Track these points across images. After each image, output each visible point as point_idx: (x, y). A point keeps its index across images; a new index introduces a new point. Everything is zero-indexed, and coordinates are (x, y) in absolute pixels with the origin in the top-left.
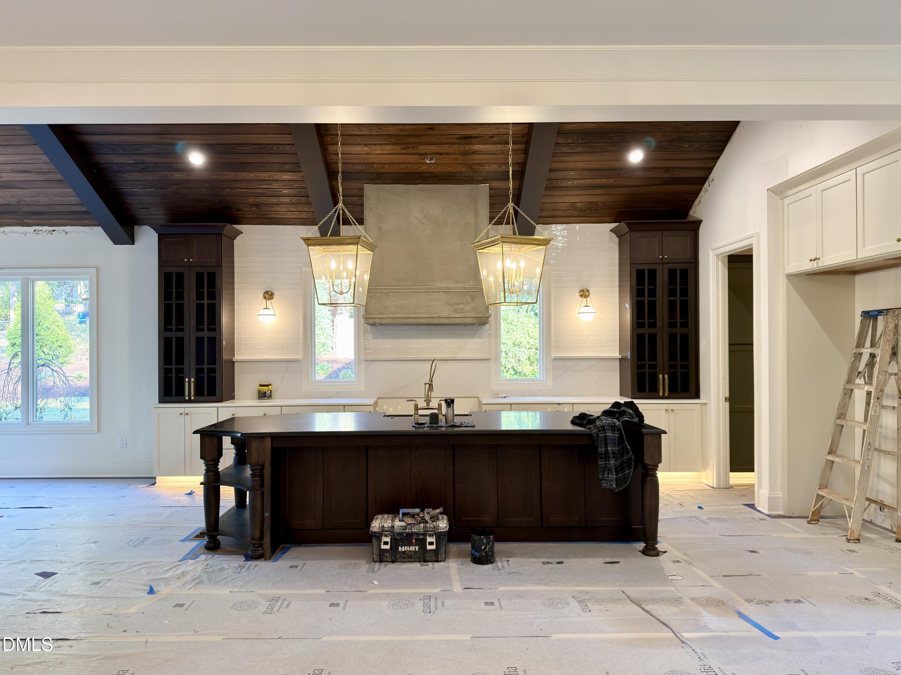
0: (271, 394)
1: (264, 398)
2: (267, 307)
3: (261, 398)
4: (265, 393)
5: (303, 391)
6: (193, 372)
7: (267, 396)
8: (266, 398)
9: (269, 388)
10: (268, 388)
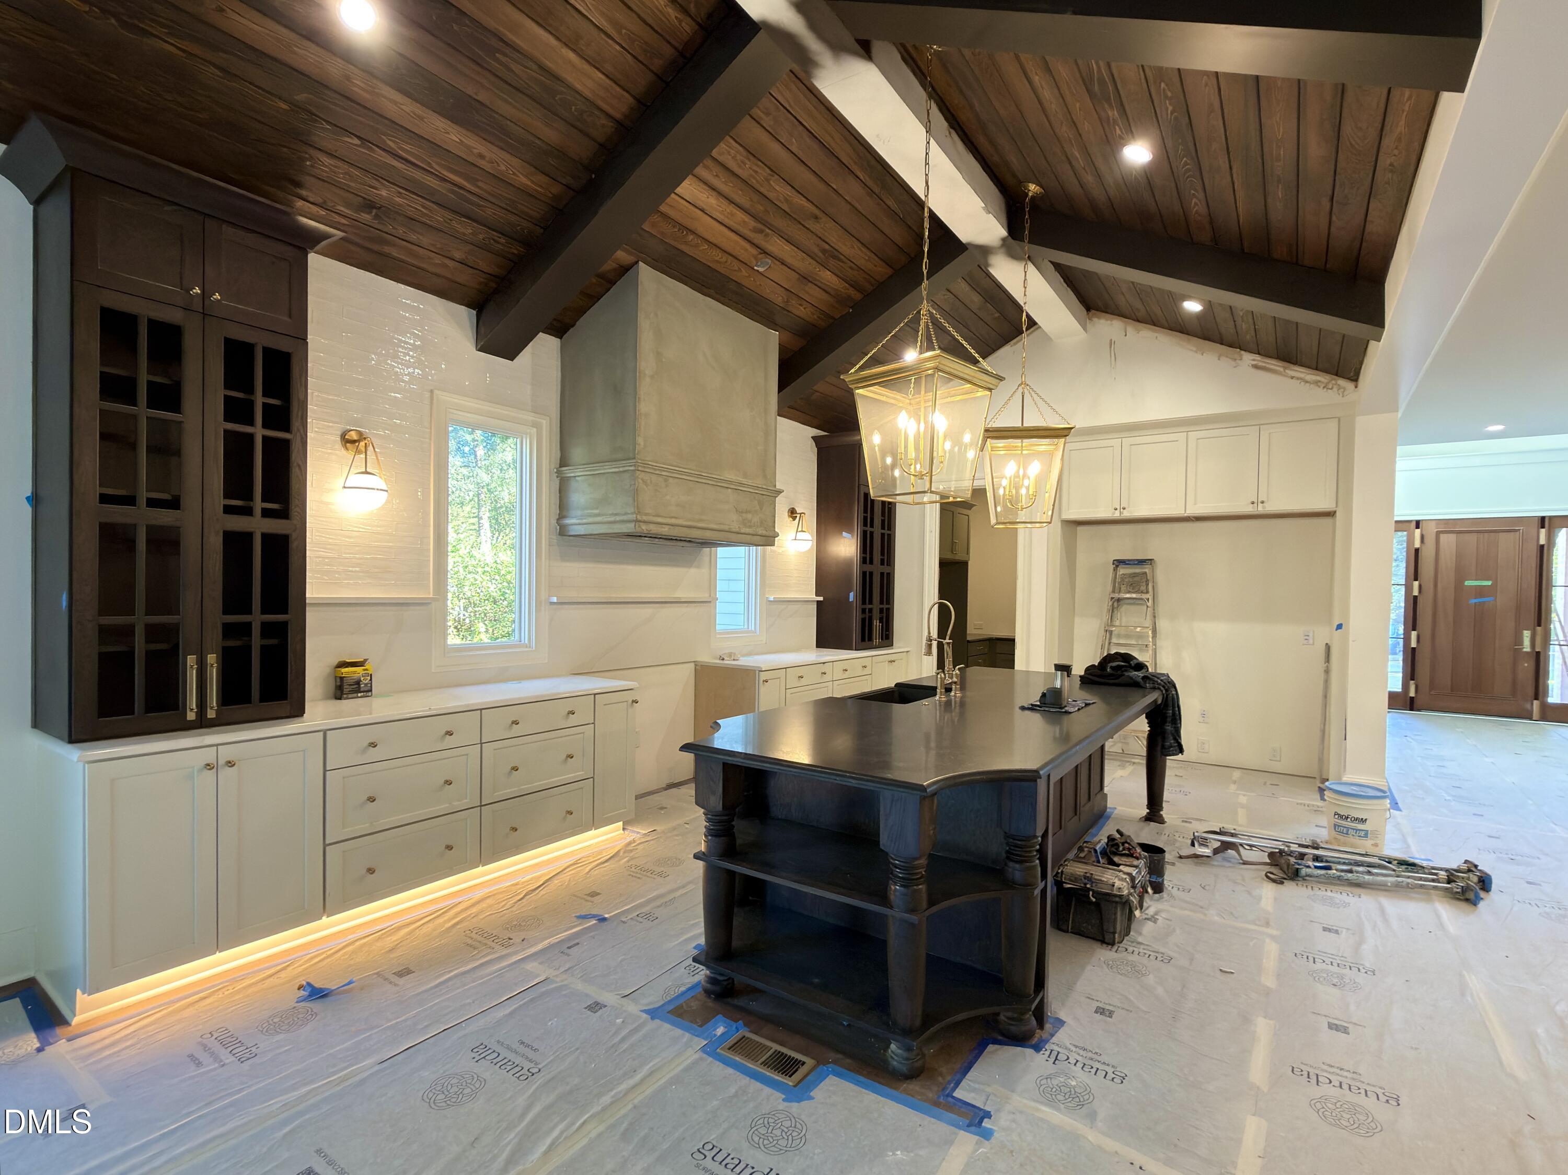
0: (371, 684)
1: (355, 695)
2: (368, 470)
3: (350, 696)
4: (358, 683)
5: (433, 671)
6: (214, 636)
7: (362, 690)
8: (359, 695)
9: (366, 670)
10: (364, 670)
